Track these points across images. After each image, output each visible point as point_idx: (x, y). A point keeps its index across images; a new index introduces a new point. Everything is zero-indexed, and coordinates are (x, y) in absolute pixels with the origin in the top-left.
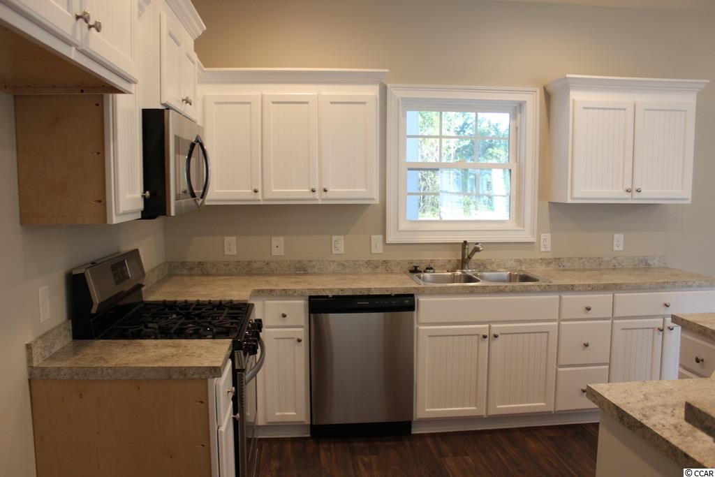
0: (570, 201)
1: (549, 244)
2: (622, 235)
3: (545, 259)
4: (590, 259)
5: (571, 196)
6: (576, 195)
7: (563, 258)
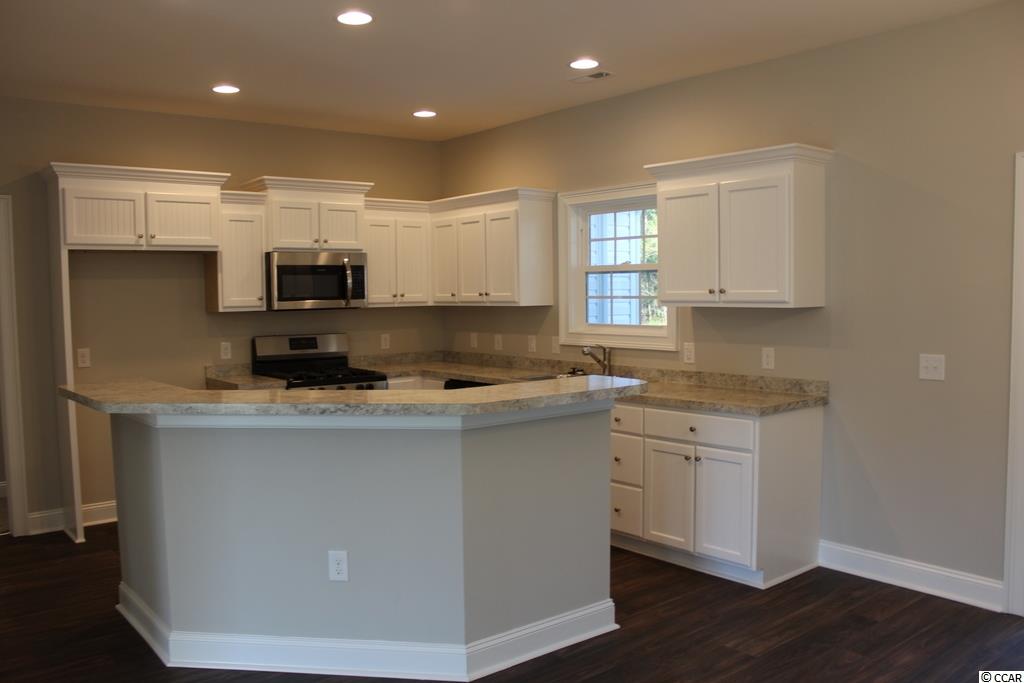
1: (692, 355)
2: (772, 349)
3: (687, 372)
4: (733, 376)
7: (704, 373)
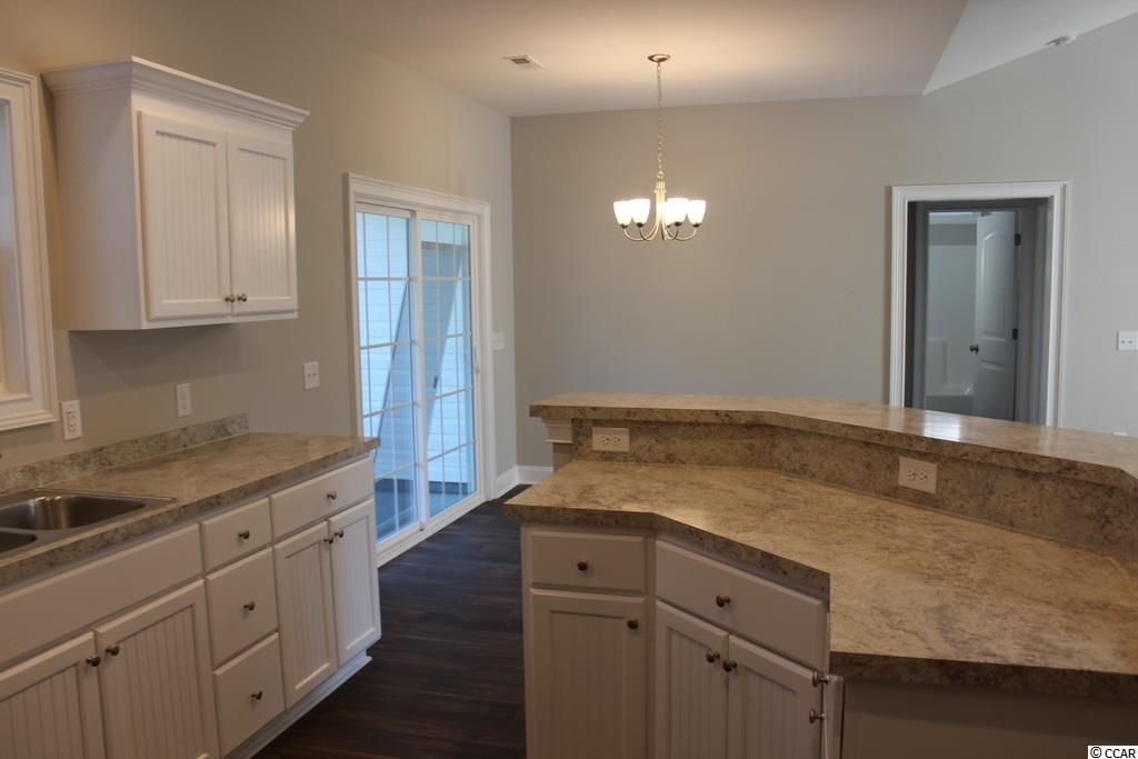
0: (145, 326)
1: (77, 422)
2: (188, 385)
3: (77, 456)
4: (148, 439)
5: (148, 313)
6: (156, 313)
7: (105, 447)
